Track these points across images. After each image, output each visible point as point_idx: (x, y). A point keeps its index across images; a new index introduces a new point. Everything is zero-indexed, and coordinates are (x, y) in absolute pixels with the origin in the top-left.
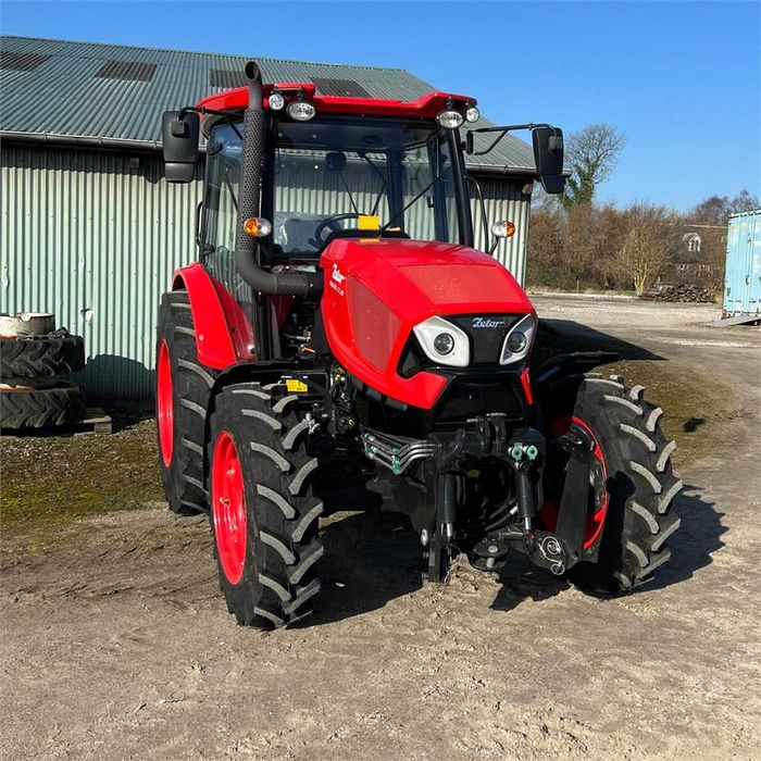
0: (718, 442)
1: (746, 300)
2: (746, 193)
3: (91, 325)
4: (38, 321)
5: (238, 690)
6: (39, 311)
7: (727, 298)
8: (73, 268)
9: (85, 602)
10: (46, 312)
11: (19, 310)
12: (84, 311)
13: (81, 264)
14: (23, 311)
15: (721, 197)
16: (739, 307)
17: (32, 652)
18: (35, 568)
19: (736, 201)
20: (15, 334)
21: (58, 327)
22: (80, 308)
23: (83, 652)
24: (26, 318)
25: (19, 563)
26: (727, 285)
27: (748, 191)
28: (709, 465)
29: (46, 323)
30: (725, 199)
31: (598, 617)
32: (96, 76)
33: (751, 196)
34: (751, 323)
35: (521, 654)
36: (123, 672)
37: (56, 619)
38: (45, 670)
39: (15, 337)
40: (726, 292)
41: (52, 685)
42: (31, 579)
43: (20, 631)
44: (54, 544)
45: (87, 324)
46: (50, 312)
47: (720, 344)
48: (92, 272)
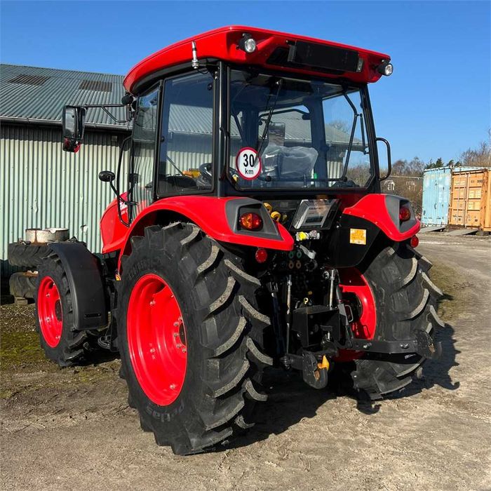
0: (464, 303)
1: (434, 217)
2: (417, 158)
3: (87, 235)
4: (60, 233)
5: (258, 484)
6: (60, 227)
7: (423, 216)
8: (76, 201)
9: (131, 418)
10: (65, 227)
11: (48, 226)
12: (83, 226)
13: (81, 199)
14: (51, 227)
15: (403, 160)
16: (430, 221)
17: (111, 457)
18: (91, 393)
19: (411, 163)
20: (46, 241)
21: (71, 237)
22: (80, 225)
23: (145, 457)
24: (53, 230)
25: (78, 390)
26: (423, 209)
27: (418, 157)
28: (467, 317)
29: (64, 234)
30: (406, 161)
31: (462, 423)
32: (80, 88)
33: (420, 160)
34: (439, 231)
35: (431, 453)
36: (177, 472)
37: (117, 432)
38: (124, 471)
39: (46, 243)
40: (423, 213)
41: (133, 483)
42: (91, 402)
43: (96, 441)
44: (95, 376)
45: (84, 234)
46: (67, 227)
47: (429, 243)
48: (88, 203)
